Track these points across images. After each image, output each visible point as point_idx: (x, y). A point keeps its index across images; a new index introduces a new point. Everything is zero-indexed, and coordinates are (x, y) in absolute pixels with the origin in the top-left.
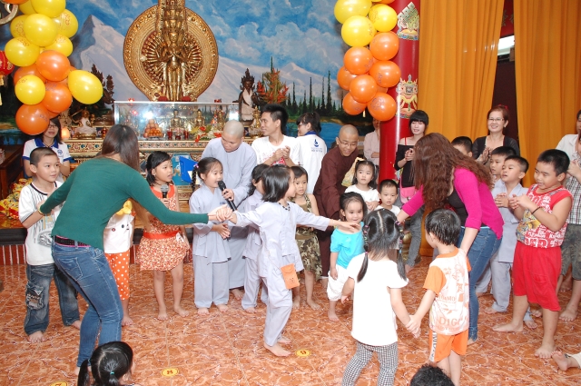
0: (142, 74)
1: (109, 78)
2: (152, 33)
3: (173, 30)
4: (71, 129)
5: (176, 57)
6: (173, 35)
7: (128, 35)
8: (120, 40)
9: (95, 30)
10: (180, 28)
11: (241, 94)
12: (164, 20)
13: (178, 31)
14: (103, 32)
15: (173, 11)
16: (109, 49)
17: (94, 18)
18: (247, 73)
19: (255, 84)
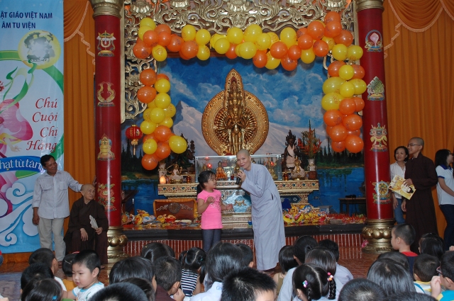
0: (214, 138)
1: (192, 142)
2: (221, 110)
3: (235, 106)
4: (166, 177)
5: (238, 125)
6: (236, 110)
7: (204, 112)
8: (199, 116)
9: (183, 111)
10: (240, 105)
11: (286, 149)
12: (229, 100)
13: (239, 107)
14: (188, 112)
15: (235, 94)
16: (192, 122)
17: (182, 103)
18: (290, 133)
19: (297, 141)
